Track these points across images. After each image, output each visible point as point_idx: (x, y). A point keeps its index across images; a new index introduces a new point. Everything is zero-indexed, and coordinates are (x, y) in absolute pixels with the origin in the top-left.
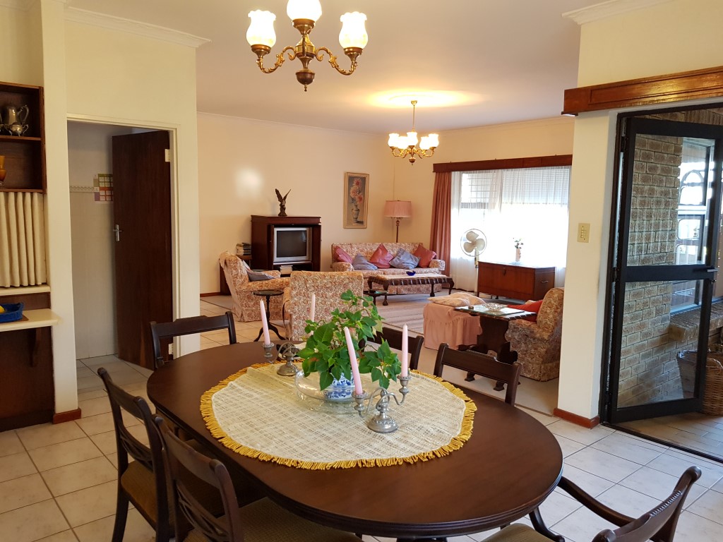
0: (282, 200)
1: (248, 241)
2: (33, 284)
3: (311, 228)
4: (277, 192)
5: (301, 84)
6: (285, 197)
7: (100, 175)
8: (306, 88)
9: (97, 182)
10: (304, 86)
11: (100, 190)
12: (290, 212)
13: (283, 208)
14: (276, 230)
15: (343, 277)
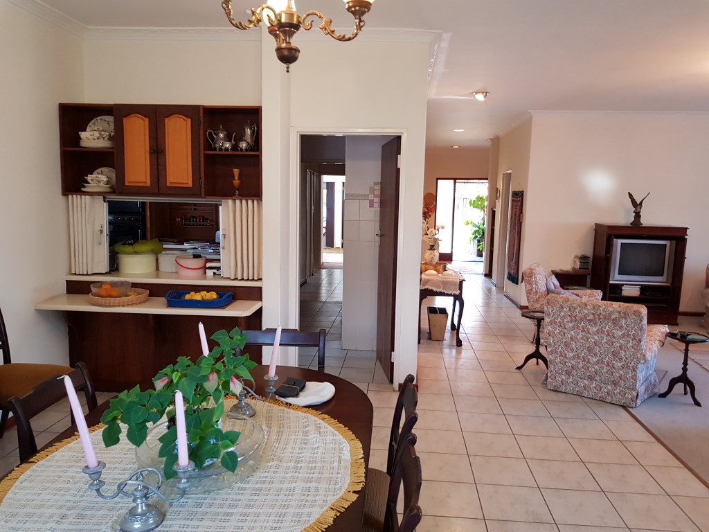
0: (637, 205)
1: (589, 252)
2: (245, 278)
3: (674, 242)
4: (630, 195)
6: (641, 202)
7: (375, 184)
8: (288, 68)
9: (372, 190)
11: (374, 197)
12: (646, 220)
13: (638, 215)
14: (620, 241)
15: (611, 309)
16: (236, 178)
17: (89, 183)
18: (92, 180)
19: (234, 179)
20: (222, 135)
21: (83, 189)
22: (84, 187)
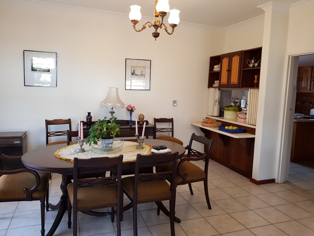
5: (154, 38)
8: (156, 39)
10: (155, 38)
16: (256, 79)
17: (215, 84)
18: (216, 82)
19: (255, 80)
20: (253, 61)
21: (213, 86)
22: (213, 85)
